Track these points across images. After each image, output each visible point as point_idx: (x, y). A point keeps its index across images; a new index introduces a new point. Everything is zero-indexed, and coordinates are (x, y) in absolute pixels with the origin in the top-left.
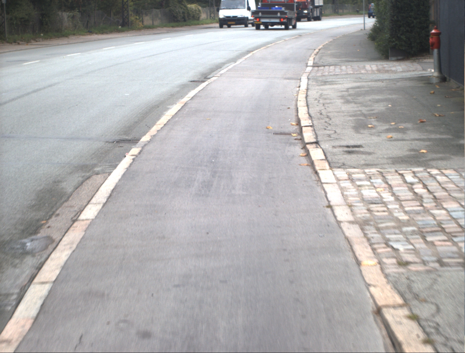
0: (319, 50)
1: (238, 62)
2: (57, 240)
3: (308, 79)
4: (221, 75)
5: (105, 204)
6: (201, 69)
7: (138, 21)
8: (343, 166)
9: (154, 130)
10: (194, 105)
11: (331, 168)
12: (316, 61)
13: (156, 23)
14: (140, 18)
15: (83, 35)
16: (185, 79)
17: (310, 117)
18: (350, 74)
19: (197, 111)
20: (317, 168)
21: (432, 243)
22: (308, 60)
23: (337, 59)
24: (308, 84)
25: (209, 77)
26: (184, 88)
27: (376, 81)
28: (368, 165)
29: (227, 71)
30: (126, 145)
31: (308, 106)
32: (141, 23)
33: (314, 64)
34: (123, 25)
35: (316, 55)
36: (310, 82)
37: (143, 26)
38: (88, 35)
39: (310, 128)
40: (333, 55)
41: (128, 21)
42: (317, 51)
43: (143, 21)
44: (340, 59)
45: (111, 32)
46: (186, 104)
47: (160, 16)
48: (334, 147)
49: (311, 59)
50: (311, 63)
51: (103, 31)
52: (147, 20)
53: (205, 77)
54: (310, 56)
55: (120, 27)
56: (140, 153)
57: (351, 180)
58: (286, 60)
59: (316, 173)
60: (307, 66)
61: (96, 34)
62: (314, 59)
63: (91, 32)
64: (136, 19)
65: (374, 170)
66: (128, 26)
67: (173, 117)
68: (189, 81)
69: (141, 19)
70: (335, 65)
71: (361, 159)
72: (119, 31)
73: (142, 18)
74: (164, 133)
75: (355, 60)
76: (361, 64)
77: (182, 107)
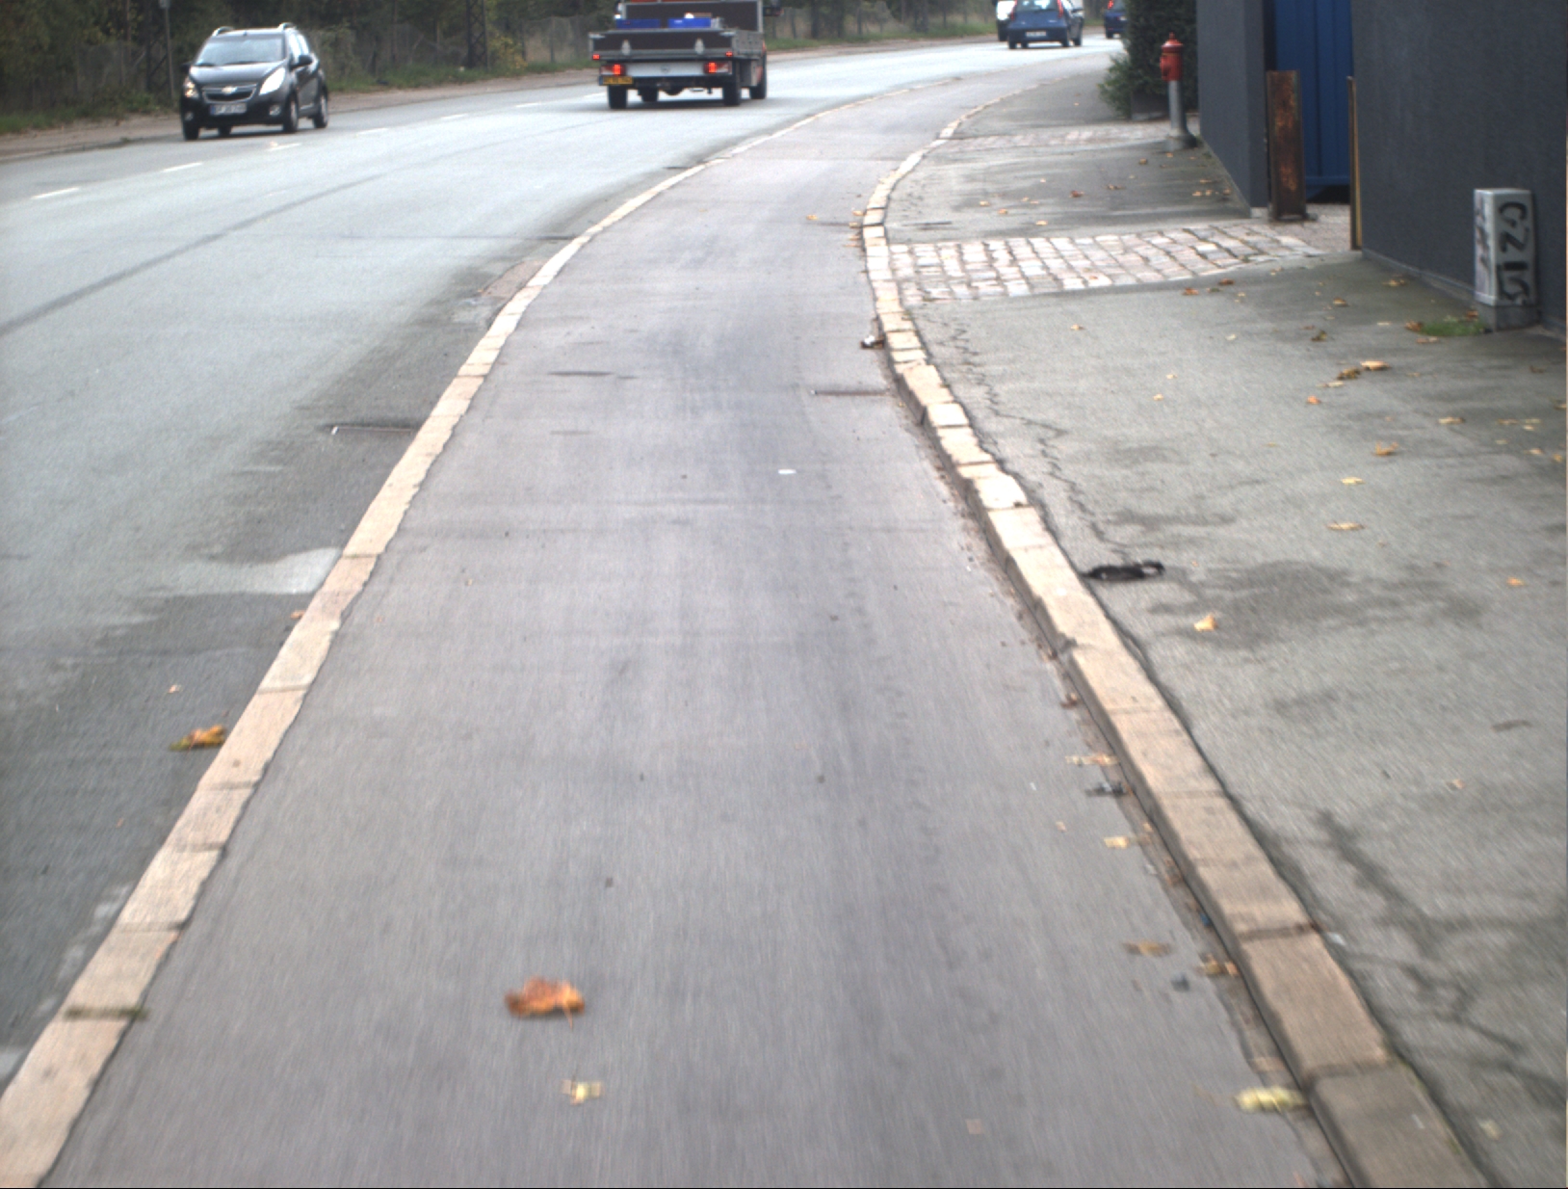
0: (986, 107)
1: (778, 135)
2: (509, 296)
3: (924, 157)
4: (734, 156)
5: (556, 277)
6: (691, 148)
7: (512, 50)
8: (908, 242)
9: (606, 222)
10: (674, 195)
11: (889, 242)
12: (963, 127)
13: (564, 55)
14: (515, 44)
15: (368, 92)
16: (655, 165)
17: (889, 198)
18: (1022, 147)
19: (680, 203)
20: (867, 245)
21: (977, 288)
22: (945, 127)
23: (1012, 123)
24: (918, 164)
25: (706, 160)
26: (653, 178)
27: (1062, 154)
28: (945, 240)
29: (750, 149)
30: (561, 242)
31: (893, 189)
32: (518, 58)
33: (955, 133)
34: (470, 64)
35: (969, 117)
36: (925, 162)
37: (525, 64)
38: (378, 91)
39: (881, 211)
40: (1011, 117)
41: (484, 52)
42: (979, 109)
43: (523, 53)
44: (1019, 123)
45: (439, 82)
46: (659, 194)
47: (571, 36)
48: (906, 225)
49: (954, 125)
50: (948, 132)
51: (417, 80)
52: (537, 49)
53: (700, 159)
54: (955, 120)
55: (462, 69)
56: (590, 241)
57: (911, 252)
58: (892, 128)
59: (864, 250)
60: (937, 137)
61: (400, 87)
62: (960, 124)
63: (385, 84)
64: (506, 45)
65: (951, 244)
66: (485, 65)
67: (637, 209)
68: (664, 168)
69: (519, 44)
70: (1000, 134)
71: (939, 234)
72: (460, 81)
73: (523, 45)
74: (625, 224)
75: (1054, 122)
76: (1061, 131)
77: (653, 198)
